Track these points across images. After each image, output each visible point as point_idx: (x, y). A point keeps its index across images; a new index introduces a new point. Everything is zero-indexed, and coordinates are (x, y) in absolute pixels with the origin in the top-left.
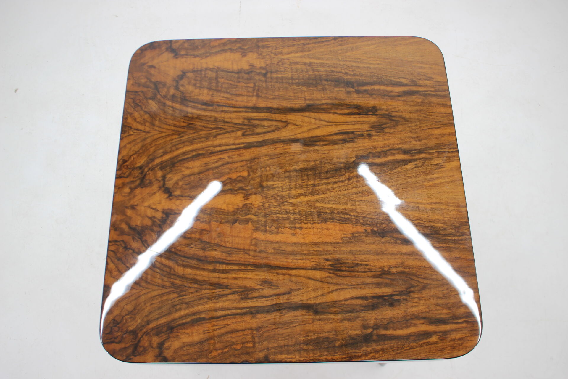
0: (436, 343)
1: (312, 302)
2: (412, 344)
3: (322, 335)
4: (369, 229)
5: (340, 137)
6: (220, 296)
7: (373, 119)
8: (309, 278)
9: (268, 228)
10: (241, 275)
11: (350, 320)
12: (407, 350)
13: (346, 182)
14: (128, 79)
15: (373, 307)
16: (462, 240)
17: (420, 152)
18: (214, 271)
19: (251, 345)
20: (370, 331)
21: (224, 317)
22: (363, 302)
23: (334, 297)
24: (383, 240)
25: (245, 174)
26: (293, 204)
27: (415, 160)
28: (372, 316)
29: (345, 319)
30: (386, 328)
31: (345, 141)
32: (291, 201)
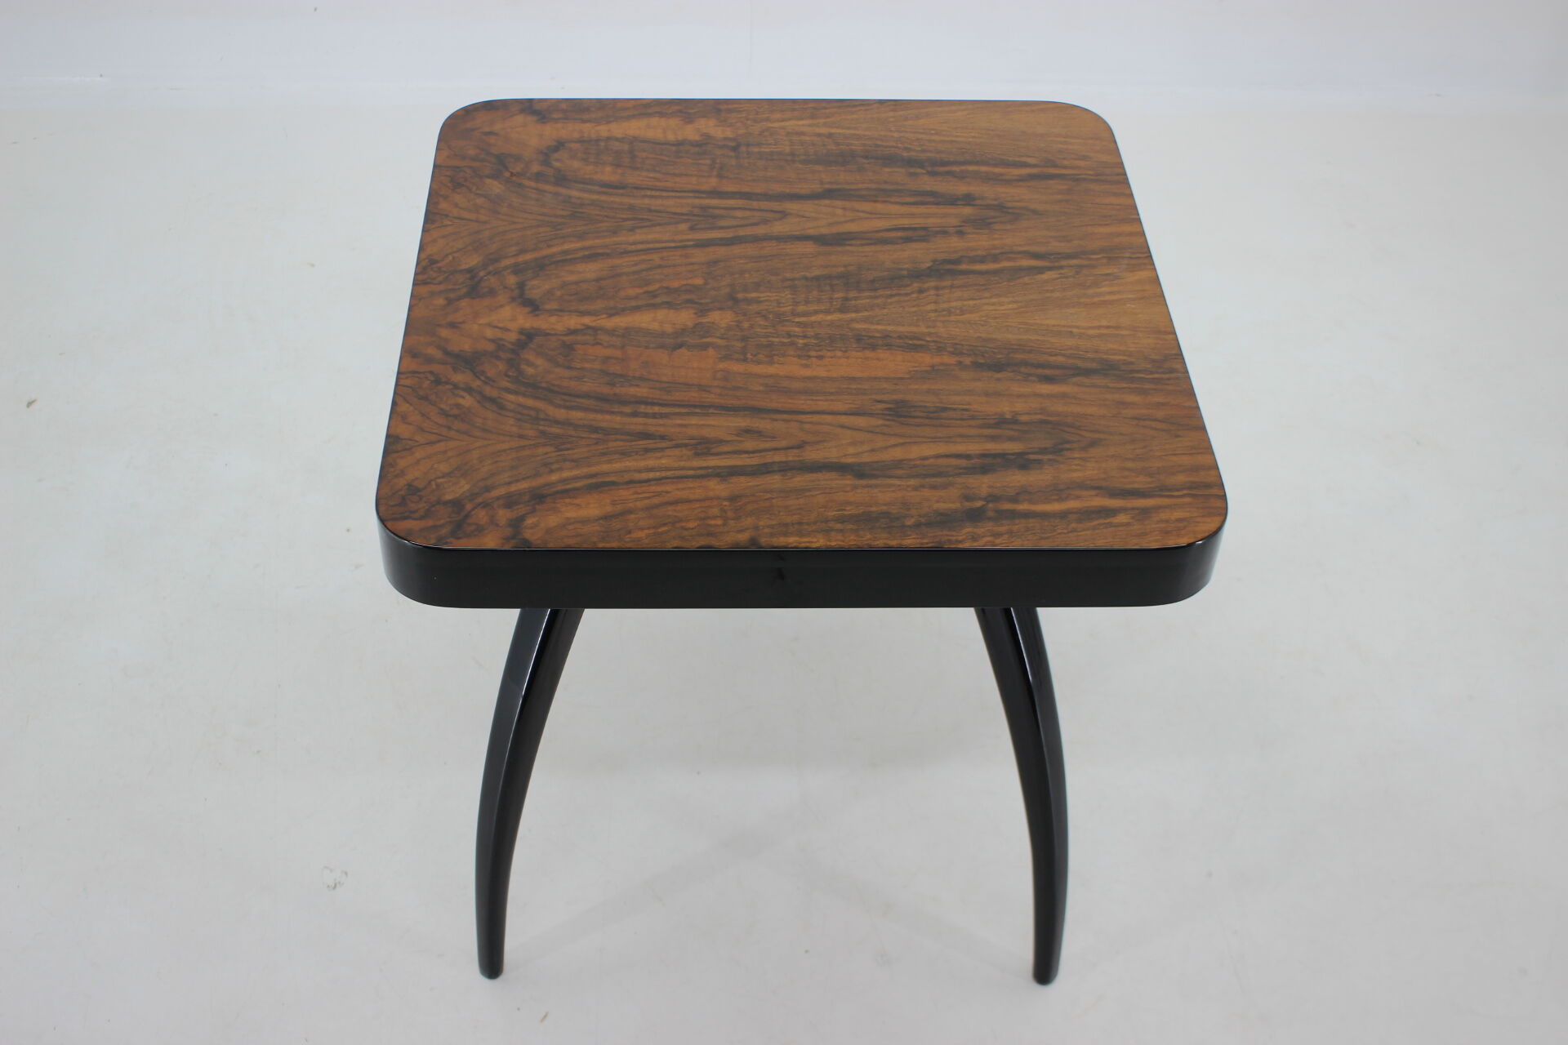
0: (1128, 524)
1: (850, 460)
2: (1073, 525)
3: (874, 509)
4: (967, 361)
5: (900, 234)
6: (647, 450)
7: (967, 211)
8: (843, 427)
9: (749, 356)
10: (694, 421)
11: (934, 487)
12: (1065, 533)
13: (914, 295)
14: (438, 149)
15: (985, 470)
16: (1169, 379)
17: (1069, 256)
18: (635, 414)
19: (719, 522)
20: (979, 504)
21: (658, 480)
22: (963, 463)
23: (898, 453)
24: (999, 375)
25: (699, 281)
26: (799, 324)
27: (1061, 267)
28: (983, 484)
29: (923, 486)
30: (1014, 499)
31: (908, 240)
32: (797, 320)
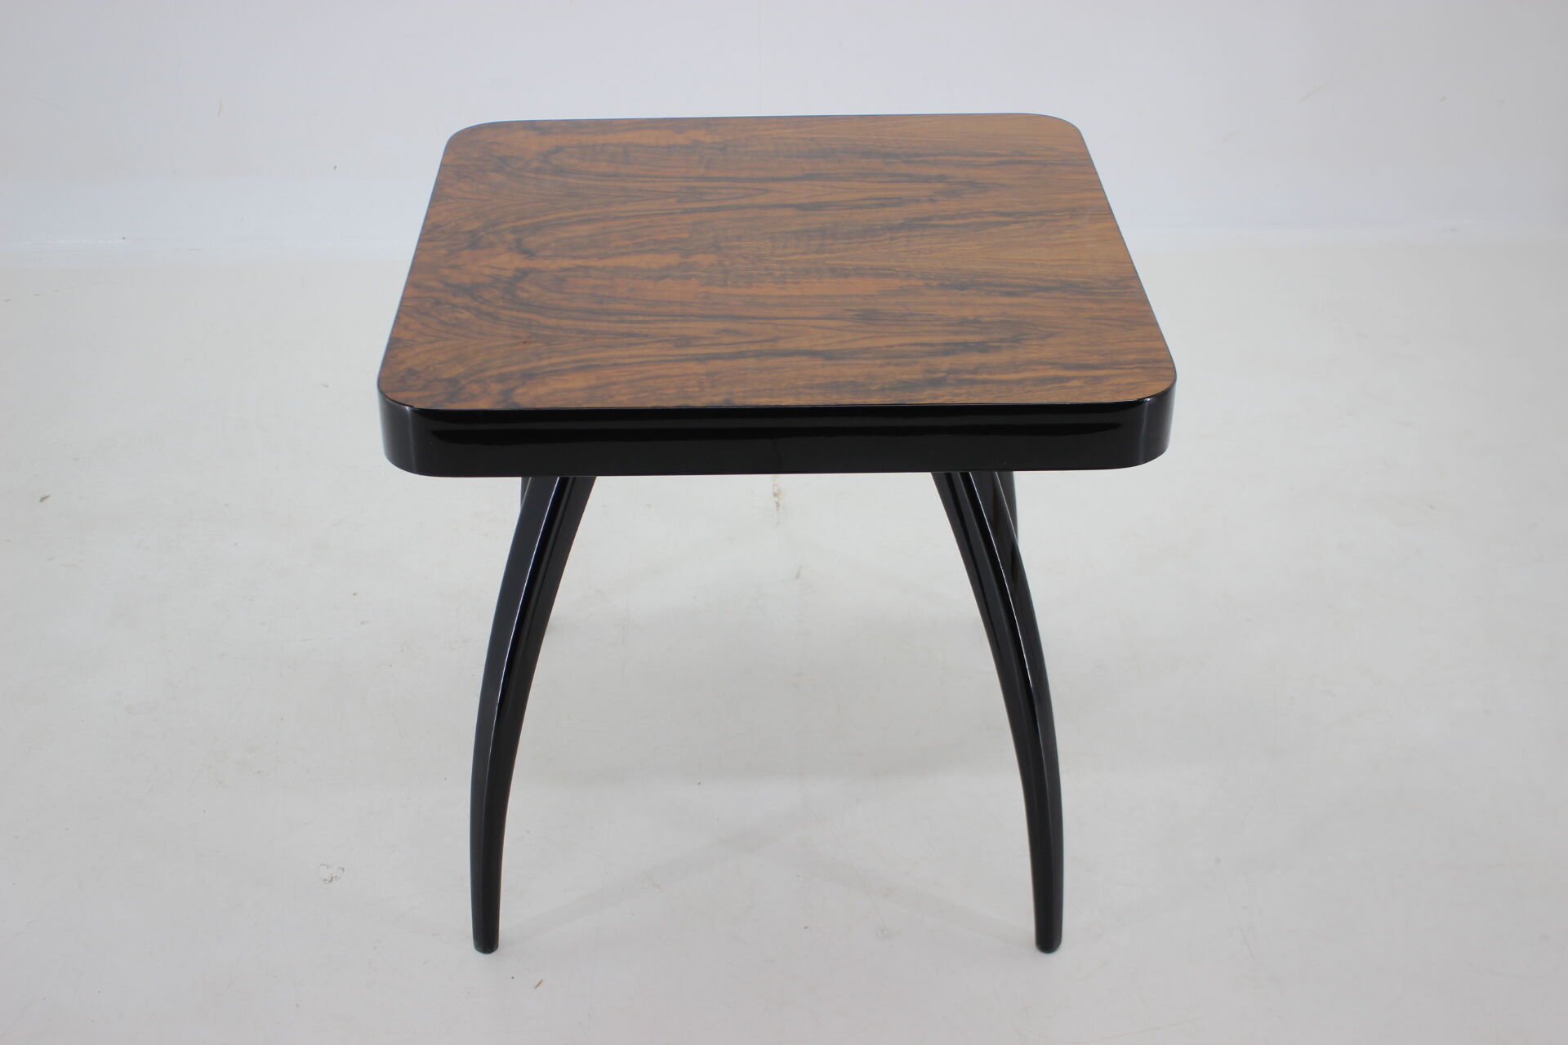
0: (1080, 387)
1: (820, 348)
2: (1029, 388)
3: (841, 379)
4: (934, 283)
5: (874, 202)
6: (630, 344)
7: (940, 186)
8: (814, 327)
9: (729, 283)
10: (676, 325)
11: (898, 365)
12: (1020, 394)
13: (886, 242)
15: (946, 353)
16: (1125, 293)
17: (1034, 214)
18: (622, 321)
19: (697, 389)
20: (941, 375)
21: (641, 363)
22: (928, 349)
23: (866, 343)
24: (964, 292)
25: (685, 236)
26: (777, 262)
27: (1027, 222)
28: (945, 363)
29: (888, 364)
30: (974, 372)
31: (883, 206)
32: (776, 259)
